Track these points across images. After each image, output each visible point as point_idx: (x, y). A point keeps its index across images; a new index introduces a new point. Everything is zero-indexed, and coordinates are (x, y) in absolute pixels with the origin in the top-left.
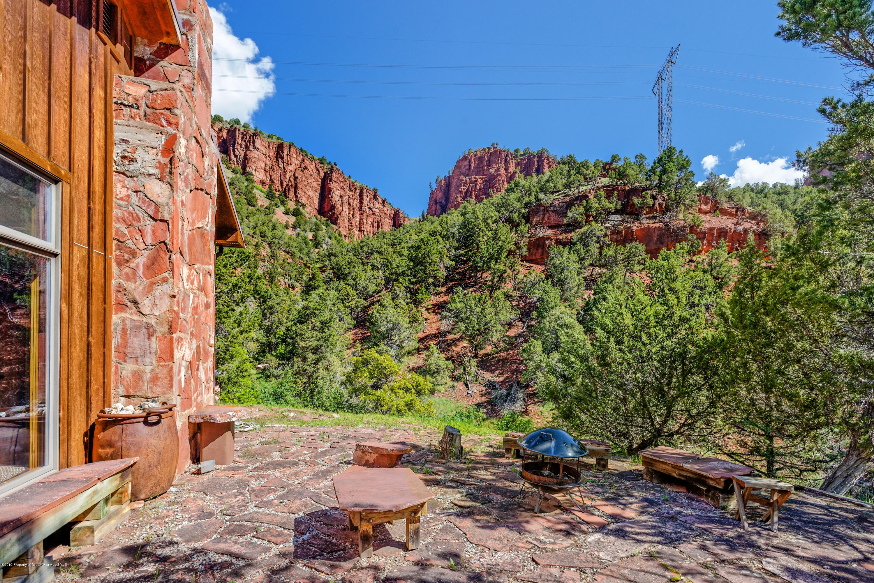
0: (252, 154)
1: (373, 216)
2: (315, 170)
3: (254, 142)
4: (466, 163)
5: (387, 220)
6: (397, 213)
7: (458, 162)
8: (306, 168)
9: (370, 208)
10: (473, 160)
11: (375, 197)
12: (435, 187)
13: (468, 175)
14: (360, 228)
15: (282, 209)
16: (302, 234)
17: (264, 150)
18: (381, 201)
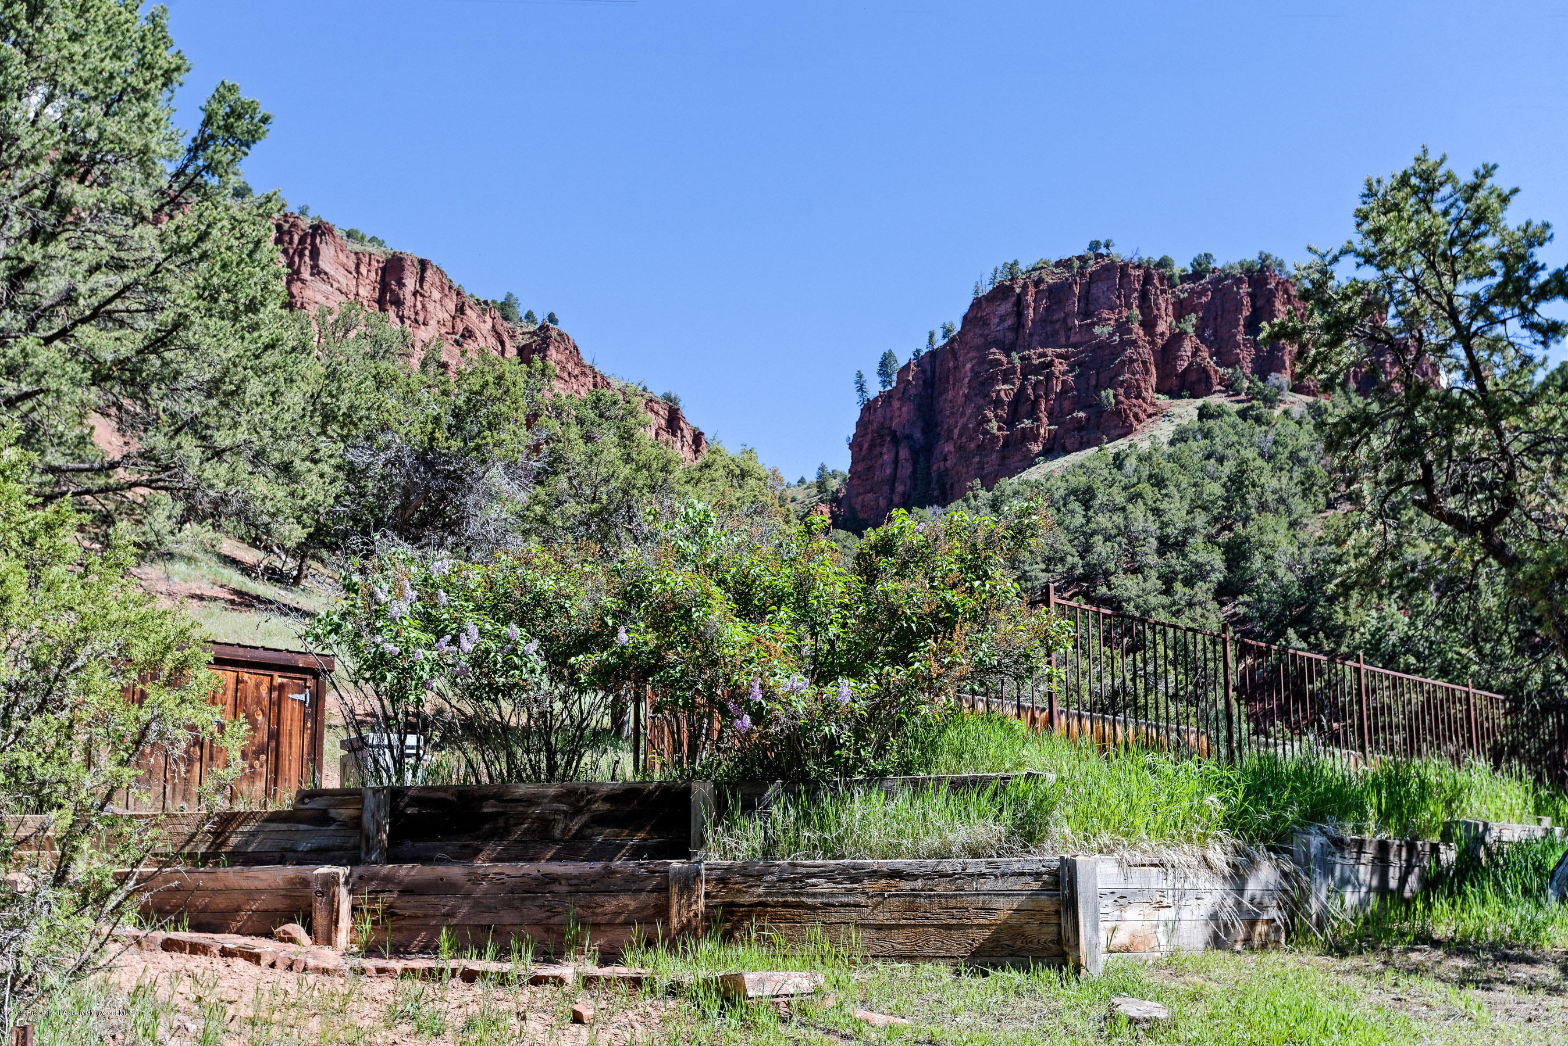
0: (308, 293)
2: (492, 341)
3: (315, 254)
4: (1005, 307)
7: (977, 304)
8: (469, 334)
10: (1030, 298)
11: (673, 422)
12: (876, 388)
13: (1015, 346)
17: (346, 281)
18: (689, 438)
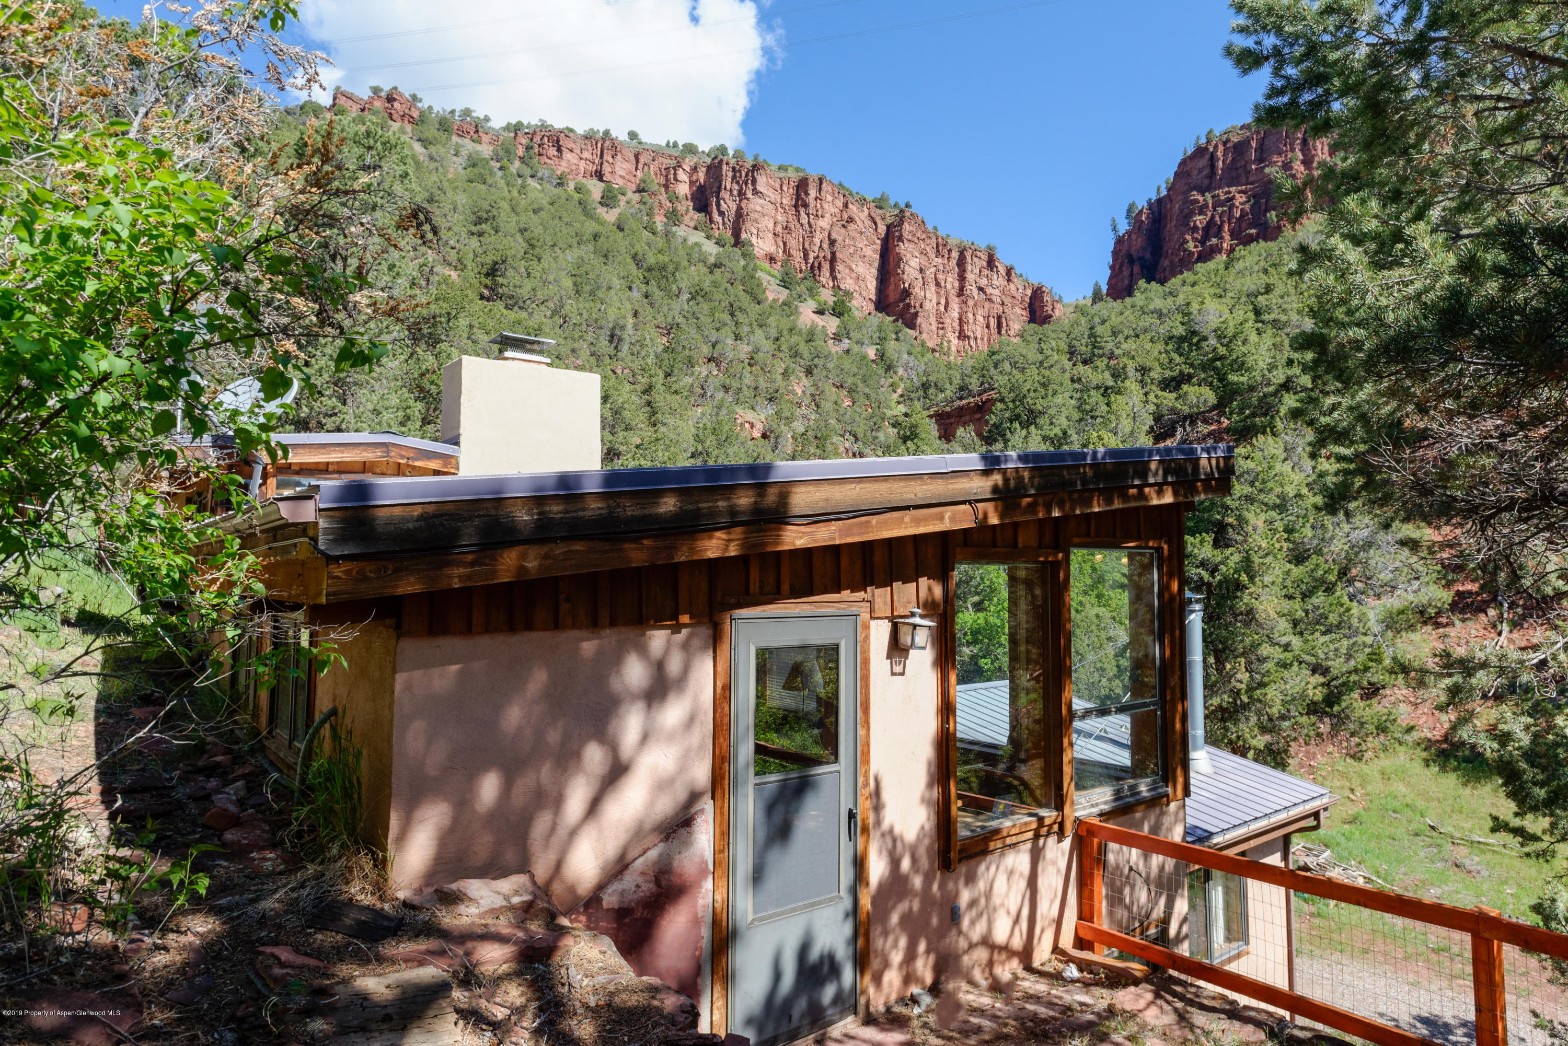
0: (751, 206)
1: (987, 305)
2: (868, 223)
3: (754, 182)
4: (1204, 161)
5: (1018, 310)
6: (1037, 295)
7: (1183, 163)
8: (851, 220)
9: (981, 289)
10: (1220, 154)
11: (991, 263)
12: (1124, 227)
13: (1208, 189)
14: (961, 331)
15: (811, 305)
16: (856, 349)
17: (773, 196)
18: (1002, 271)
